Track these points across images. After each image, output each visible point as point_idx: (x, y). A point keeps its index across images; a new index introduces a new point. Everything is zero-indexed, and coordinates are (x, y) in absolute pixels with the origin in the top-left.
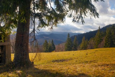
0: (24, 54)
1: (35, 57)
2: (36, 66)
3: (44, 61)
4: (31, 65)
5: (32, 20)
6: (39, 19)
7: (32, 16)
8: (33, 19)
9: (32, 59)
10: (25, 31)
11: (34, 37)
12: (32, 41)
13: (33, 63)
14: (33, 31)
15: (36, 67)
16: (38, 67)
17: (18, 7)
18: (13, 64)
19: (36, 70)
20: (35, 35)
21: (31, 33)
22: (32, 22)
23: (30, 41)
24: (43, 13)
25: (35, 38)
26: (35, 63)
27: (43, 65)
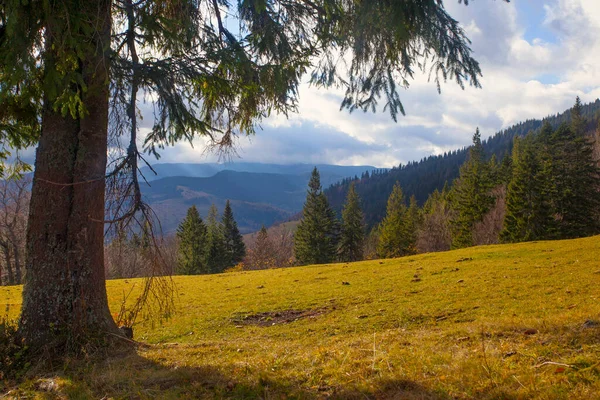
0: (77, 286)
1: (142, 300)
2: (148, 347)
3: (187, 319)
4: (118, 344)
5: (123, 101)
6: (160, 92)
7: (120, 76)
8: (128, 97)
9: (123, 309)
10: (80, 160)
11: (133, 192)
12: (121, 214)
13: (129, 332)
14: (125, 161)
15: (145, 354)
16: (159, 352)
17: (43, 32)
18: (17, 342)
19: (148, 372)
20: (140, 179)
21: (118, 169)
22: (122, 109)
23: (109, 215)
24: (181, 63)
25: (138, 196)
26: (139, 335)
27: (183, 344)
